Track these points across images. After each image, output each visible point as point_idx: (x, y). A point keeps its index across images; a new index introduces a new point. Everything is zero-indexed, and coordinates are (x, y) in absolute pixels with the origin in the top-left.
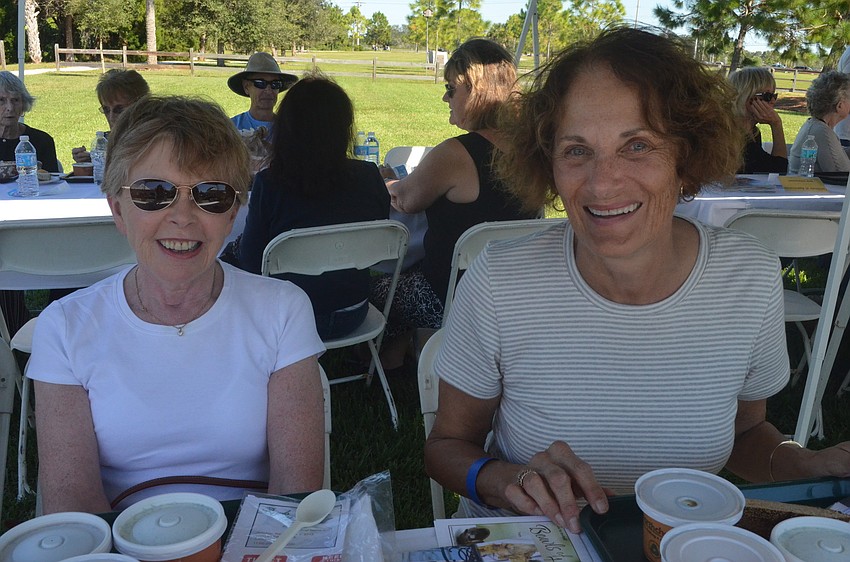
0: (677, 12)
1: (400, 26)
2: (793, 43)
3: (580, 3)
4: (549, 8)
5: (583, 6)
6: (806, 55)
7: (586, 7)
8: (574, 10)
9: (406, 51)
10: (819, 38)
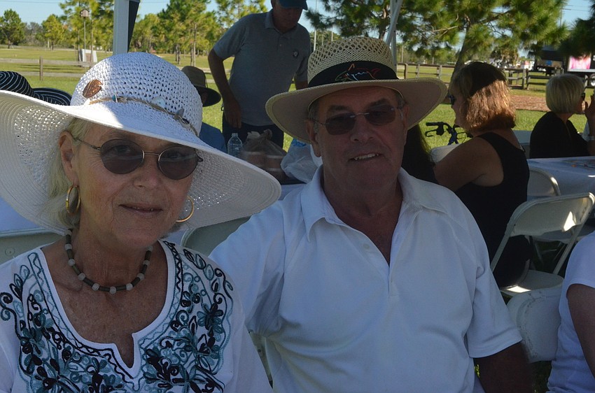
0: (326, 15)
1: (29, 24)
2: (424, 41)
3: (226, 5)
4: (193, 9)
5: (229, 8)
6: (437, 53)
7: (232, 9)
8: (221, 12)
9: (35, 49)
10: (448, 37)
